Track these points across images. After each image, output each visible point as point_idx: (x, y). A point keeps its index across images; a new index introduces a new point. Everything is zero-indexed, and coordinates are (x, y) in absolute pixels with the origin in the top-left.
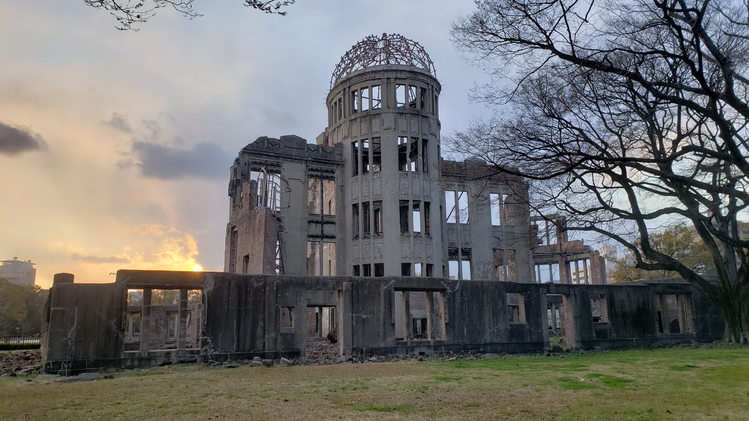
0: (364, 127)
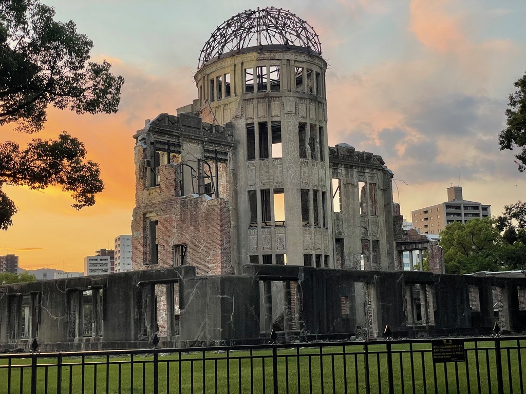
0: (262, 109)
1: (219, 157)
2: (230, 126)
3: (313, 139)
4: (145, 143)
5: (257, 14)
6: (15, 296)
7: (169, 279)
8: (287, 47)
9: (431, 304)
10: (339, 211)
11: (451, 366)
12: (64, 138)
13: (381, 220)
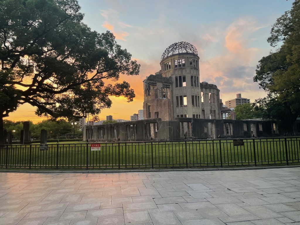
0: (180, 72)
1: (167, 87)
2: (170, 77)
3: (195, 81)
4: (146, 83)
5: (178, 44)
6: (112, 127)
7: (154, 122)
8: (187, 53)
9: (232, 129)
10: (203, 102)
11: (239, 147)
12: (124, 82)
13: (216, 104)
